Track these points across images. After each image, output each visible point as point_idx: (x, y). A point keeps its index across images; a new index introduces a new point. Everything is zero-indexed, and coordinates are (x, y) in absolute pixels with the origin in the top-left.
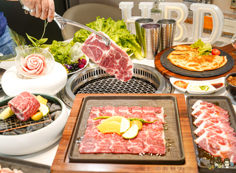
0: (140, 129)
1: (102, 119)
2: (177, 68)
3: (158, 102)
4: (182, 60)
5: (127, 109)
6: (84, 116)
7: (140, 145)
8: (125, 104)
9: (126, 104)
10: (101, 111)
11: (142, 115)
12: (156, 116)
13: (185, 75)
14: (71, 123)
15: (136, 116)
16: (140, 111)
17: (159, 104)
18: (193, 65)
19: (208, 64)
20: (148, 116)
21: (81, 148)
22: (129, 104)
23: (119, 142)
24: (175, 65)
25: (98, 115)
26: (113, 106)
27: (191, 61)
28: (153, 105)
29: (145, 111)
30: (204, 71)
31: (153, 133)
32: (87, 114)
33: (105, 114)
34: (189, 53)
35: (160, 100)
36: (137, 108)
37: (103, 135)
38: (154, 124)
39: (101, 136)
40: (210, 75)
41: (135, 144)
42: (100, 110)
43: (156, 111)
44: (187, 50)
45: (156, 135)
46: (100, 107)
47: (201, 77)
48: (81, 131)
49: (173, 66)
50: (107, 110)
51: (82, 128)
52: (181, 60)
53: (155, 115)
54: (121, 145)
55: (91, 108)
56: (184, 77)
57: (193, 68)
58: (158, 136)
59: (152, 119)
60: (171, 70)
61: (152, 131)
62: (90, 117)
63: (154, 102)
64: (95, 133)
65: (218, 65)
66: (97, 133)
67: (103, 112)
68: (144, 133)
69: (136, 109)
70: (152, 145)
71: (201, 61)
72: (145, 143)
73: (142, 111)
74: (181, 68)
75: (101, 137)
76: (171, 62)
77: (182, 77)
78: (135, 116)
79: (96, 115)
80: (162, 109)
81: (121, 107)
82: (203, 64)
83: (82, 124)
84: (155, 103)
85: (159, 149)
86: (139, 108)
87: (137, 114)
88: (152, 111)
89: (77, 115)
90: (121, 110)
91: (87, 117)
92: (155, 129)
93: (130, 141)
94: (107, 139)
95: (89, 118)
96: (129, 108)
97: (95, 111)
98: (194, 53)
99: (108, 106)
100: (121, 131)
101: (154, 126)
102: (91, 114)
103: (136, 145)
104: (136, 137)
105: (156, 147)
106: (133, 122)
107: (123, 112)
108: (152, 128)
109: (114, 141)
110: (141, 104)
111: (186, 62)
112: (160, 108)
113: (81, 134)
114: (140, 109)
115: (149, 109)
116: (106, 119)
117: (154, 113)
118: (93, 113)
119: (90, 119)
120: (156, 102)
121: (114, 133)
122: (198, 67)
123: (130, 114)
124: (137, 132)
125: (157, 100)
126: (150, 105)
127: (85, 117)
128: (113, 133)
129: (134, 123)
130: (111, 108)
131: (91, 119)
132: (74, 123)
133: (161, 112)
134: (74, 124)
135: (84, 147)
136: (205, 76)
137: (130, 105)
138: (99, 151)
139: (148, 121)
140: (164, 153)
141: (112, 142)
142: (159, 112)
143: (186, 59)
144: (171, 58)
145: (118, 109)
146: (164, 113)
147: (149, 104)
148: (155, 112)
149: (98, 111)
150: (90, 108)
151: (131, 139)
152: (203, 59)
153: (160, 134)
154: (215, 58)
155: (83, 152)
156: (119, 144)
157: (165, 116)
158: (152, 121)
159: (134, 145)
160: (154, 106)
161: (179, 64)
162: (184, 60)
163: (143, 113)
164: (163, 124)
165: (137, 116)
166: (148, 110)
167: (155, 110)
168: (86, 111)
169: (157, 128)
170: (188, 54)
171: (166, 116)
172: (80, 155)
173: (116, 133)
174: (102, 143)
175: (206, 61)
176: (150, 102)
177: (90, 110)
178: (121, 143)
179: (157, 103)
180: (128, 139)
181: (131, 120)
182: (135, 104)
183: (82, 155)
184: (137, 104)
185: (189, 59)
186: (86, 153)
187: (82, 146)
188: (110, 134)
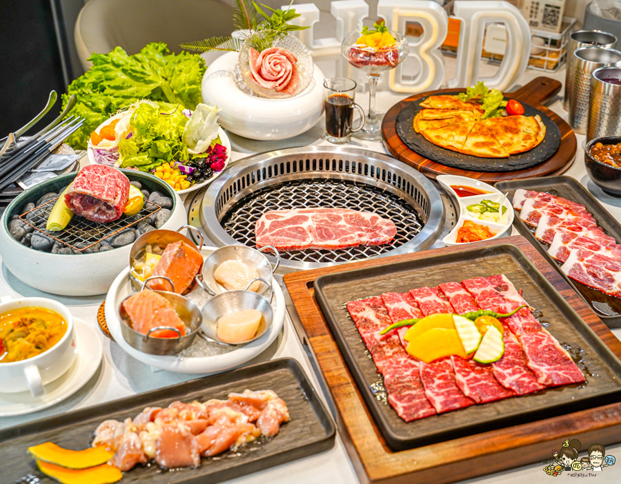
1: (400, 328)
2: (449, 153)
3: (481, 264)
4: (454, 133)
5: (430, 292)
7: (520, 372)
10: (375, 308)
12: (504, 298)
13: (474, 168)
14: (327, 353)
16: (463, 292)
17: (486, 268)
18: (484, 144)
19: (512, 139)
21: (400, 411)
23: (473, 375)
24: (441, 147)
26: (394, 291)
27: (475, 133)
28: (477, 272)
29: (477, 291)
30: (511, 155)
34: (463, 115)
35: (482, 259)
36: (452, 286)
37: (430, 365)
38: (515, 317)
39: (428, 370)
40: (526, 165)
41: (510, 371)
42: (369, 306)
43: (495, 286)
44: (452, 107)
45: (538, 341)
47: (510, 171)
49: (437, 148)
50: (390, 304)
52: (450, 133)
53: (501, 296)
54: (484, 382)
56: (472, 172)
57: (485, 151)
58: (544, 343)
60: (436, 158)
62: (362, 330)
63: (473, 265)
64: (406, 367)
65: (533, 140)
66: (413, 366)
69: (450, 289)
70: (547, 367)
71: (497, 133)
72: (532, 365)
73: (467, 291)
74: (459, 153)
75: (428, 373)
76: (429, 138)
77: (467, 175)
78: (461, 306)
79: (372, 322)
80: (504, 279)
81: (415, 292)
82: (502, 139)
84: (477, 266)
86: (455, 286)
87: (463, 302)
88: (489, 288)
90: (421, 298)
92: (525, 329)
93: (497, 369)
94: (443, 374)
95: (359, 331)
97: (361, 310)
98: (472, 113)
101: (518, 322)
102: (359, 322)
103: (514, 374)
104: (503, 356)
107: (430, 302)
108: (517, 326)
109: (464, 376)
111: (464, 137)
113: (369, 374)
114: (459, 286)
115: (480, 284)
116: (409, 326)
117: (496, 291)
118: (361, 318)
119: (365, 332)
121: (452, 357)
122: (495, 147)
125: (477, 260)
128: (448, 358)
129: (484, 325)
131: (367, 334)
133: (507, 287)
135: (405, 405)
136: (516, 168)
137: (428, 281)
141: (460, 378)
142: (504, 289)
143: (460, 129)
144: (424, 129)
145: (411, 296)
146: (516, 286)
148: (496, 288)
149: (367, 310)
151: (495, 363)
152: (498, 127)
154: (520, 123)
156: (476, 379)
159: (510, 375)
161: (450, 143)
162: (458, 132)
164: (531, 313)
166: (480, 287)
167: (492, 283)
169: (527, 324)
170: (459, 118)
171: (523, 292)
173: (454, 356)
174: (440, 387)
175: (506, 132)
178: (478, 376)
180: (490, 365)
181: (472, 319)
182: (436, 277)
185: (469, 129)
186: (418, 419)
187: (398, 403)
188: (441, 360)
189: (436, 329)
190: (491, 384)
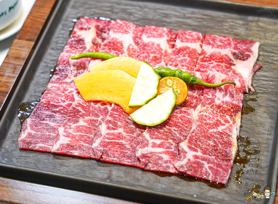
0: (181, 101)
1: (94, 58)
3: (250, 24)
5: (164, 34)
6: (56, 40)
7: (168, 148)
8: (164, 19)
9: (168, 20)
10: (100, 31)
11: (197, 59)
12: (233, 67)
14: (18, 58)
15: (181, 61)
16: (195, 46)
17: (251, 30)
20: (212, 65)
21: (23, 136)
22: (174, 19)
23: (121, 130)
25: (89, 44)
26: (133, 21)
28: (235, 31)
29: (209, 50)
31: (210, 119)
32: (64, 36)
33: (105, 42)
35: (256, 18)
36: (191, 36)
38: (221, 90)
39: (80, 108)
41: (158, 142)
42: (97, 27)
43: (236, 51)
45: (217, 124)
46: (101, 18)
48: (38, 83)
50: (114, 32)
51: (43, 75)
53: (231, 64)
54: (123, 142)
55: (78, 19)
58: (220, 129)
59: (219, 77)
61: (210, 110)
62: (67, 48)
63: (241, 22)
64: (67, 97)
66: (73, 99)
67: (105, 35)
68: (189, 114)
69: (186, 38)
70: (199, 154)
72: (184, 145)
73: (201, 46)
75: (79, 111)
78: (179, 59)
79: (84, 44)
80: (255, 48)
81: (150, 29)
83: (45, 62)
84: (243, 25)
85: (215, 167)
86: (195, 37)
87: (184, 56)
88: (227, 52)
89: (36, 38)
90: (149, 37)
91: (63, 43)
92: (219, 107)
93: (146, 134)
95: (63, 47)
96: (170, 32)
97: (86, 29)
99: (118, 21)
100: (133, 102)
101: (220, 98)
102: (73, 39)
103: (159, 146)
104: (164, 124)
105: (209, 162)
106: (166, 80)
107: (153, 44)
108: (213, 101)
109: (109, 128)
110: (205, 23)
112: (252, 42)
113: (35, 92)
114: (198, 38)
115: (222, 44)
116: (103, 59)
117: (232, 57)
118: (79, 36)
119: (67, 52)
120: (245, 23)
121: (113, 105)
123: (170, 51)
124: (169, 111)
125: (250, 18)
126: (227, 29)
127: (57, 43)
128: (110, 104)
129: (167, 85)
130: (125, 27)
131: (67, 54)
132: (24, 59)
133: (248, 56)
134: (23, 63)
135: (33, 132)
137: (177, 22)
138: (64, 151)
139: (207, 80)
140: (224, 182)
141: (103, 128)
142: (243, 57)
145: (143, 31)
146: (258, 60)
147: (226, 25)
148: (234, 54)
149: (91, 30)
150: (74, 18)
151: (150, 127)
153: (227, 125)
155: (25, 146)
156: (119, 136)
157: (257, 69)
158: (217, 82)
159: (154, 145)
160: (237, 35)
163: (203, 53)
164: (245, 93)
165: (185, 60)
166: (218, 47)
167: (236, 48)
168: (64, 25)
169: (227, 103)
171: (260, 68)
172: (17, 153)
174: (78, 129)
176: (229, 20)
177: (73, 24)
178: (124, 134)
179: (247, 25)
180: (143, 127)
181: (162, 75)
182: (189, 21)
183: (24, 154)
184: (195, 23)
186: (32, 150)
187: (29, 128)
188: (104, 104)
189: (121, 71)
190: (128, 147)
